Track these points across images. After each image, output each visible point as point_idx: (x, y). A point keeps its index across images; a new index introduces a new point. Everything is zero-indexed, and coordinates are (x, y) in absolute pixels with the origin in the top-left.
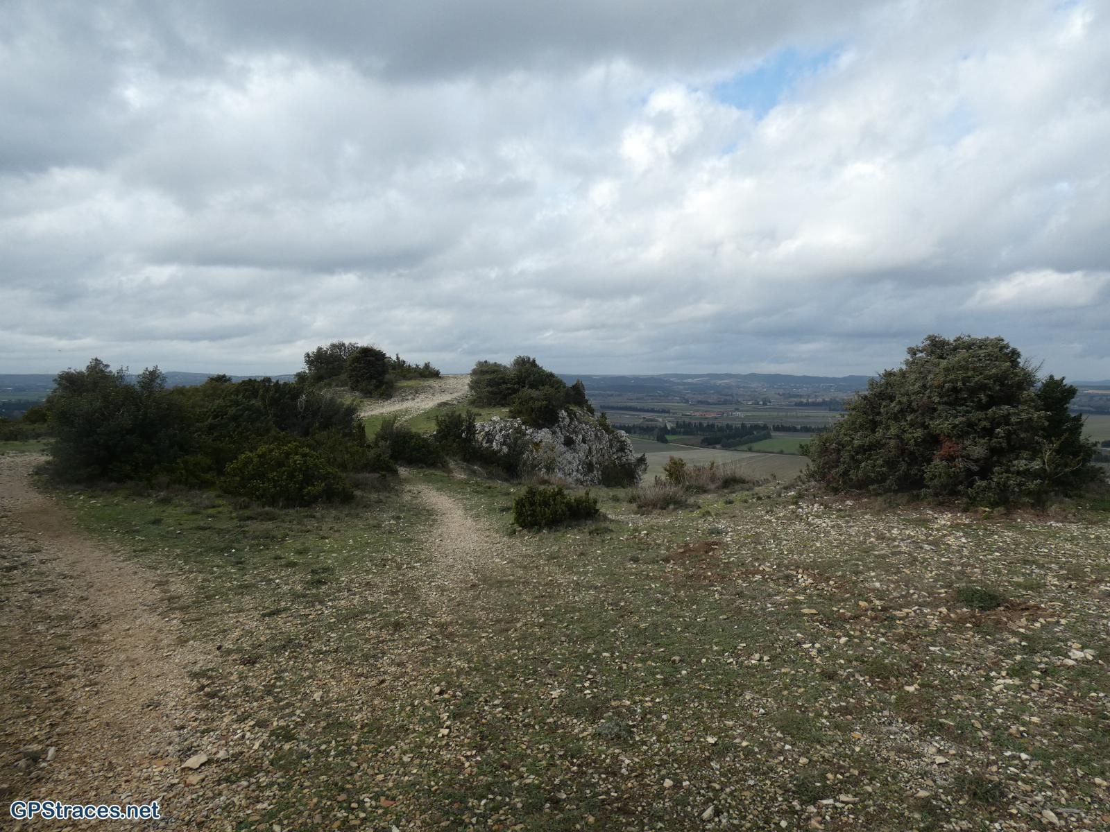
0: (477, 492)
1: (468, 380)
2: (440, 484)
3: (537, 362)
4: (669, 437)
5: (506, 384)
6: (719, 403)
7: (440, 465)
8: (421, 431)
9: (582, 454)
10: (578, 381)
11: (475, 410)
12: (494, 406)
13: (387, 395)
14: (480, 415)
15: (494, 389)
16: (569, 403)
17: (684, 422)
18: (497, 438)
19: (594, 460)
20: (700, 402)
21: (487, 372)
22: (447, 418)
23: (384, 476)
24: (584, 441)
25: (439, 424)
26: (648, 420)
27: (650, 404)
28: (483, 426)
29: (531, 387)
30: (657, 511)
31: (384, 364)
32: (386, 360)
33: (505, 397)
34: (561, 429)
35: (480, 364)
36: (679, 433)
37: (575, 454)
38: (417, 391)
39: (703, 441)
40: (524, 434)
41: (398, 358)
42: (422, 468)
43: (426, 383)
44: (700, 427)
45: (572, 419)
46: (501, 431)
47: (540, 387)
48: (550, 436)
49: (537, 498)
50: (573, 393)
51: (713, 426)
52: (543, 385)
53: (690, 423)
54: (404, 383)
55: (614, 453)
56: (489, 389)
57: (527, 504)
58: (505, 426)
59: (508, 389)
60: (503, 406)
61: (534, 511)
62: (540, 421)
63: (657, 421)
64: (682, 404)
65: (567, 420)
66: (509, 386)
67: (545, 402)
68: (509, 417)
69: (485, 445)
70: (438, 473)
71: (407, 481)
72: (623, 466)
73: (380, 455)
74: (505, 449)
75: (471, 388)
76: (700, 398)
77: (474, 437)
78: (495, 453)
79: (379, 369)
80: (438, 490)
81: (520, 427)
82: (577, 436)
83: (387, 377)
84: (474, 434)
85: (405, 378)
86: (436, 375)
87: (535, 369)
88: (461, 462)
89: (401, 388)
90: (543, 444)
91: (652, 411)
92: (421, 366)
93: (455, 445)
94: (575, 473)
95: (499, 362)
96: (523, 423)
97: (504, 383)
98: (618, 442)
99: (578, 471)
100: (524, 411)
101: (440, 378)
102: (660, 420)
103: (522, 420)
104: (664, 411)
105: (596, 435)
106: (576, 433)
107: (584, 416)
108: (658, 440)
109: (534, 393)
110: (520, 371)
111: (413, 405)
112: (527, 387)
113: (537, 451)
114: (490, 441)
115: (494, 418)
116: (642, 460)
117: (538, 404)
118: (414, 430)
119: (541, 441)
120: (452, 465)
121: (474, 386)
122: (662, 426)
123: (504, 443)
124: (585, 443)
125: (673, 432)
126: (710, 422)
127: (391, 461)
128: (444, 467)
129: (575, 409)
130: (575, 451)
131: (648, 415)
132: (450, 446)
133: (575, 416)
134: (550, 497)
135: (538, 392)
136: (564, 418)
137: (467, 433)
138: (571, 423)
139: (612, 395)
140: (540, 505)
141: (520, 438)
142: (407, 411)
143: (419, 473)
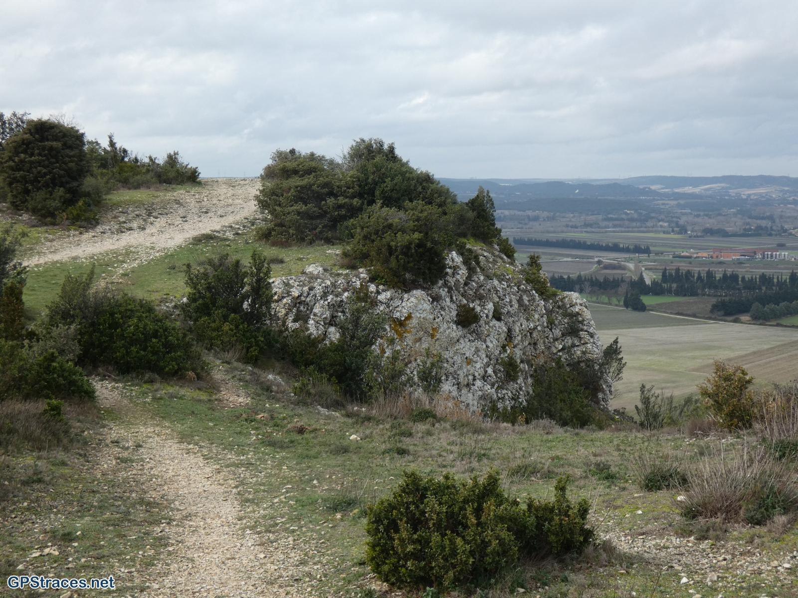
0: (273, 444)
1: (255, 190)
2: (190, 422)
3: (398, 152)
4: (647, 300)
5: (336, 196)
6: (745, 234)
7: (191, 374)
8: (155, 297)
9: (493, 344)
10: (481, 191)
11: (270, 252)
12: (311, 243)
13: (88, 220)
14: (281, 262)
15: (311, 207)
16: (464, 235)
17: (678, 270)
18: (317, 310)
19: (518, 353)
20: (709, 232)
21: (295, 172)
22: (210, 270)
23: (56, 409)
24: (497, 316)
25: (192, 282)
26: (608, 267)
27: (613, 236)
28: (287, 284)
29: (388, 202)
30: (740, 530)
31: (81, 156)
32: (86, 148)
33: (335, 222)
34: (450, 289)
35: (280, 156)
36: (669, 291)
37: (479, 344)
38: (150, 212)
39: (715, 308)
40: (374, 303)
41: (112, 144)
42: (151, 381)
43: (170, 195)
44: (709, 281)
45: (471, 271)
46: (324, 296)
47: (407, 203)
48: (427, 306)
49: (432, 506)
50: (471, 215)
51: (734, 277)
52: (411, 201)
53: (689, 272)
54: (124, 195)
55: (556, 340)
56: (300, 207)
57: (403, 525)
58: (334, 285)
59: (340, 207)
60: (329, 241)
61: (425, 542)
62: (407, 276)
63: (624, 268)
64: (672, 236)
65: (463, 272)
66: (342, 200)
67: (416, 235)
68: (342, 267)
69: (291, 325)
70: (187, 392)
71: (113, 414)
72: (575, 365)
73: (52, 358)
74: (334, 334)
75: (263, 205)
76: (710, 223)
77: (269, 308)
78: (313, 343)
79: (72, 165)
80: (184, 438)
81: (364, 287)
82: (483, 306)
83: (89, 183)
84: (269, 300)
85: (126, 183)
86: (191, 178)
87: (396, 166)
88: (240, 365)
89: (117, 205)
90: (414, 322)
91: (615, 248)
92: (161, 160)
93: (226, 327)
94: (478, 383)
95: (319, 153)
96: (372, 280)
97: (331, 194)
98: (565, 315)
99: (484, 378)
100: (373, 253)
101: (199, 183)
102: (631, 266)
103: (369, 272)
104: (637, 250)
105: (520, 301)
106: (481, 298)
107: (495, 262)
108: (626, 305)
109: (395, 216)
110: (363, 169)
111: (141, 240)
112: (379, 203)
113: (401, 337)
114: (302, 318)
115: (311, 269)
116: (612, 352)
117: (401, 239)
118: (139, 294)
119: (409, 317)
120: (219, 372)
121: (268, 200)
122: (635, 278)
123: (332, 322)
124: (499, 319)
125: (656, 289)
126: (729, 271)
127: (79, 369)
128: (202, 378)
129: (476, 247)
130: (479, 336)
131: (608, 258)
132: (218, 329)
133: (478, 263)
134: (466, 501)
135: (401, 214)
136: (455, 268)
137: (253, 302)
138: (469, 278)
139: (536, 219)
140: (438, 526)
141: (366, 311)
142: (128, 253)
143: (144, 394)
